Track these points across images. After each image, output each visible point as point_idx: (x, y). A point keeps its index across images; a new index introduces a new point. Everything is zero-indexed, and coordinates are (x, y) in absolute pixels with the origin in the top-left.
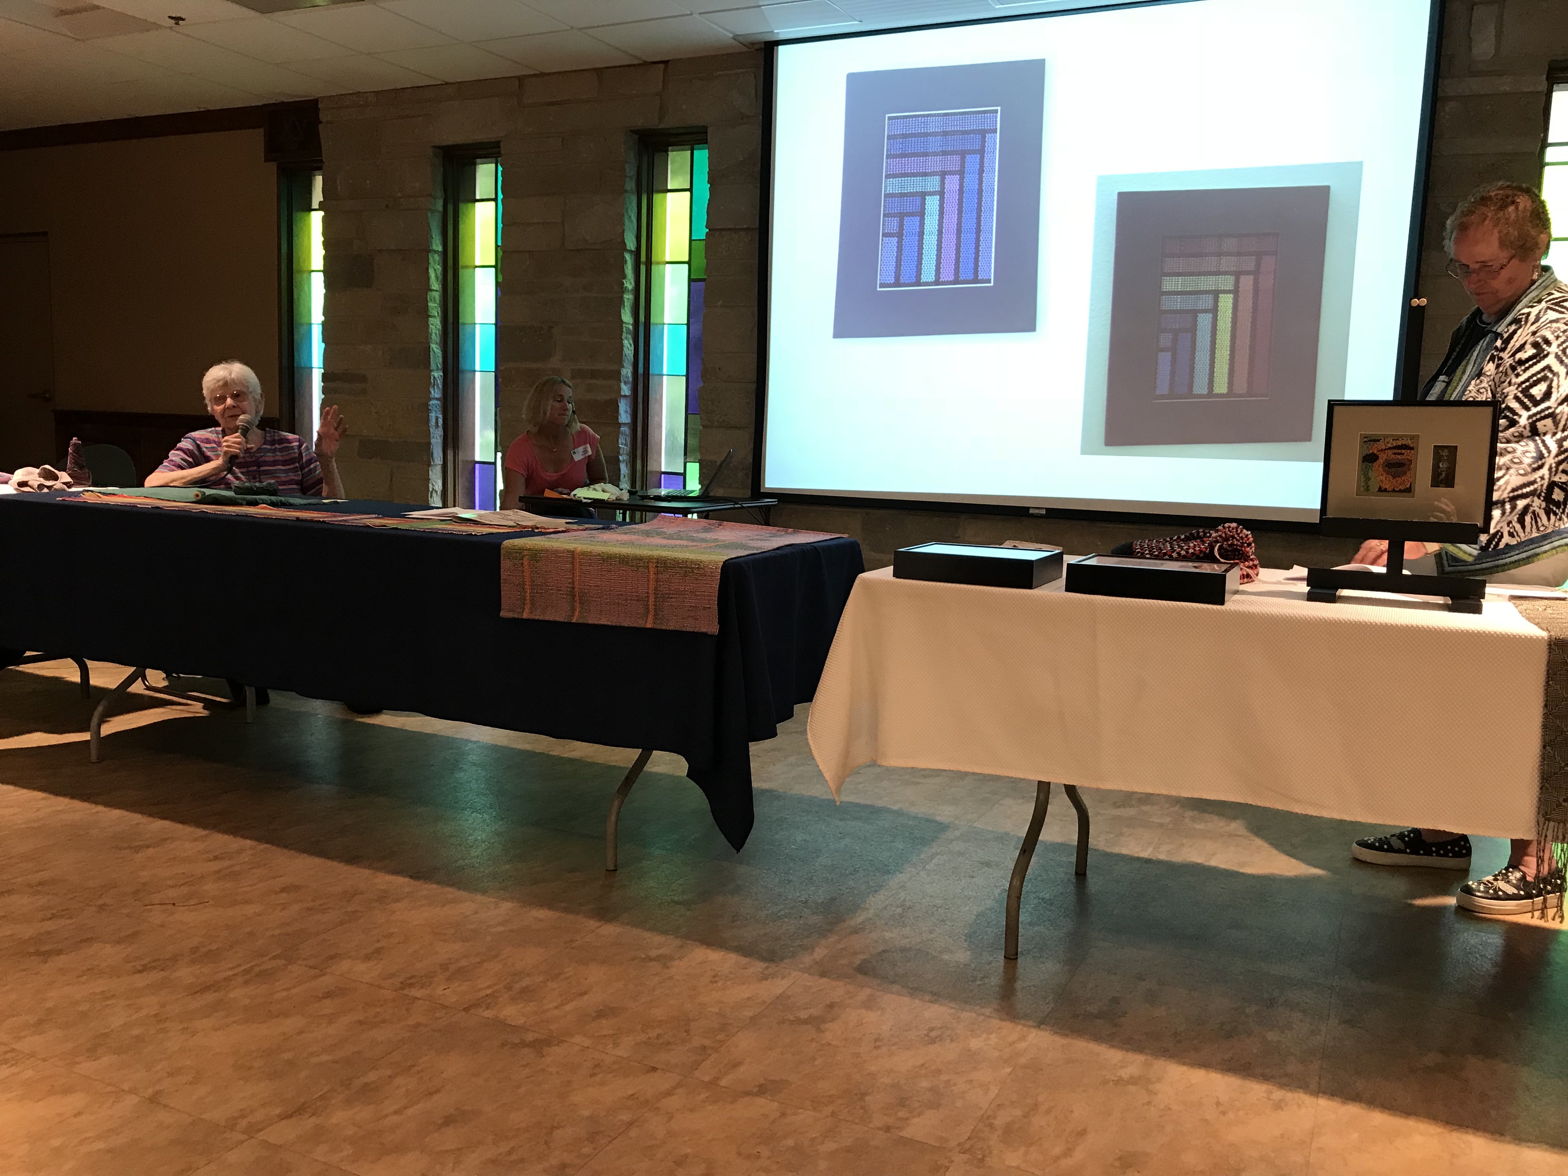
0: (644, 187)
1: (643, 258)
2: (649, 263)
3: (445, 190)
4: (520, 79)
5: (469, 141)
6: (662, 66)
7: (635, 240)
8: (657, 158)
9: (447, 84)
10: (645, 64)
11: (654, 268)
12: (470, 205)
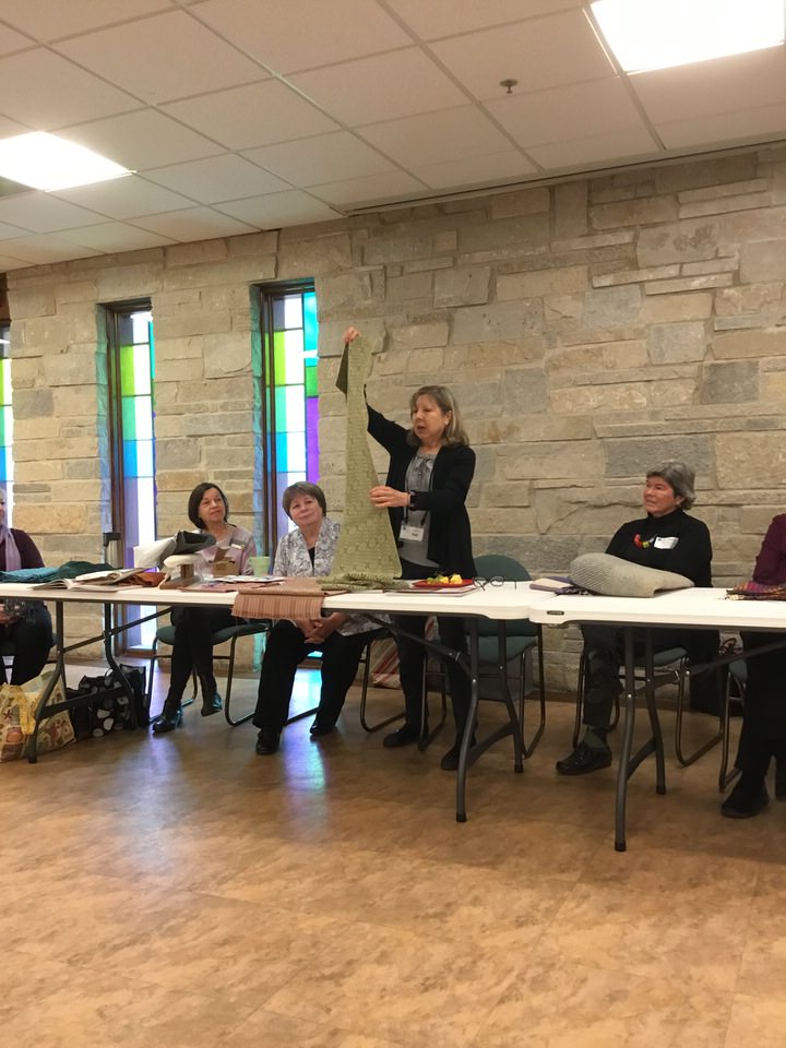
0: (266, 327)
1: (268, 382)
2: (273, 386)
3: (108, 337)
4: (164, 249)
5: (127, 298)
6: (276, 233)
7: (260, 368)
8: (276, 304)
9: (107, 255)
10: (263, 232)
11: (277, 390)
12: (129, 348)
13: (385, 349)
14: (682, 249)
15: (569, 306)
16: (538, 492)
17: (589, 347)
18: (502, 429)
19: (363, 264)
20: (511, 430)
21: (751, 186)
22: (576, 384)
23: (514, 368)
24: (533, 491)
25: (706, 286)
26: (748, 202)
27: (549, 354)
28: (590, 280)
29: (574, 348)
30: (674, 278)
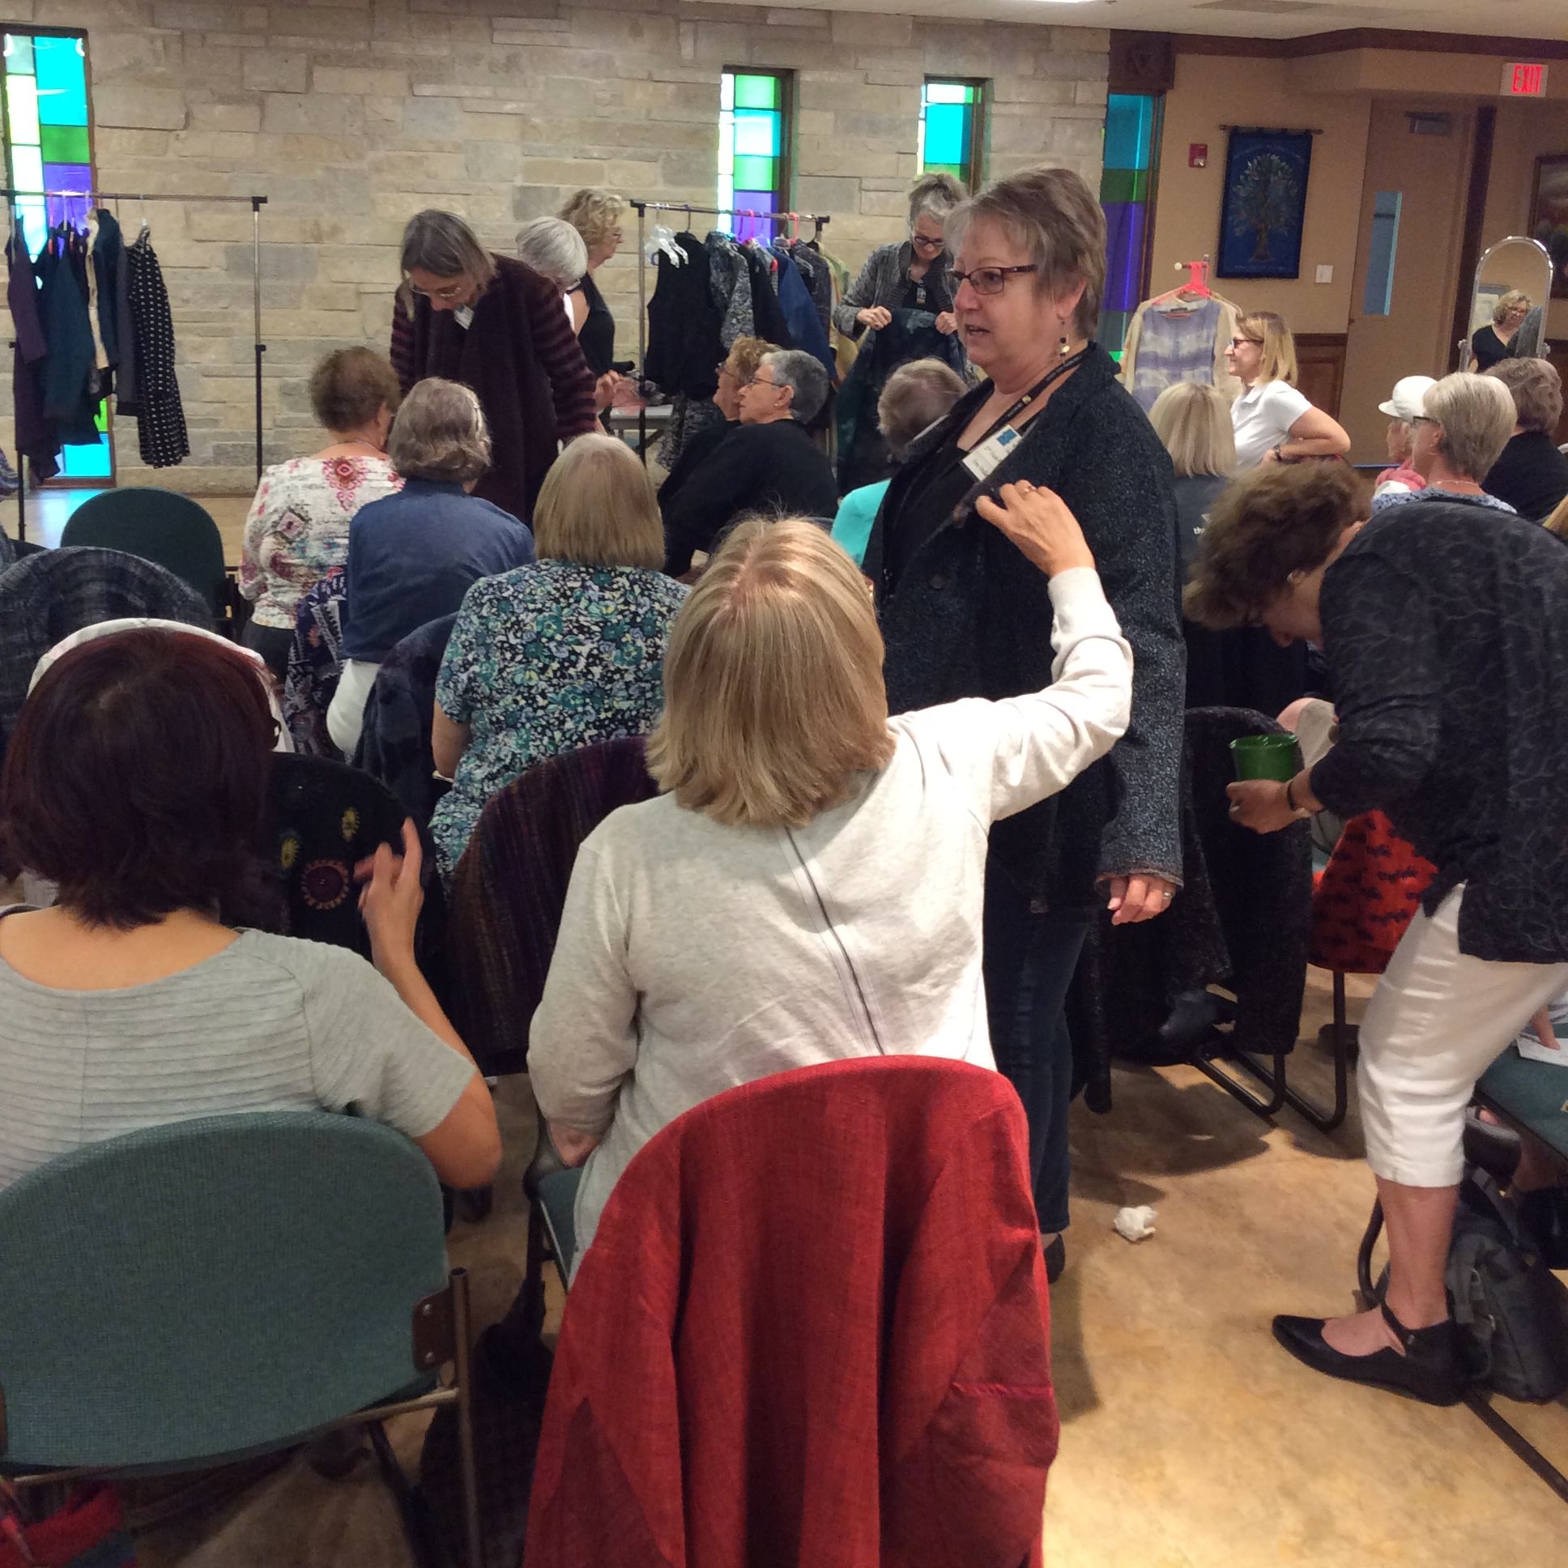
13: (185, 127)
14: (495, 73)
15: (390, 109)
16: (364, 296)
17: (411, 154)
18: (325, 228)
19: (154, 25)
20: (335, 230)
21: (554, 25)
22: (398, 190)
23: (335, 165)
24: (359, 294)
25: (516, 111)
26: (551, 39)
27: (371, 155)
28: (411, 86)
29: (397, 153)
30: (489, 98)
